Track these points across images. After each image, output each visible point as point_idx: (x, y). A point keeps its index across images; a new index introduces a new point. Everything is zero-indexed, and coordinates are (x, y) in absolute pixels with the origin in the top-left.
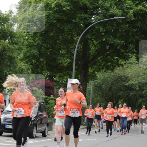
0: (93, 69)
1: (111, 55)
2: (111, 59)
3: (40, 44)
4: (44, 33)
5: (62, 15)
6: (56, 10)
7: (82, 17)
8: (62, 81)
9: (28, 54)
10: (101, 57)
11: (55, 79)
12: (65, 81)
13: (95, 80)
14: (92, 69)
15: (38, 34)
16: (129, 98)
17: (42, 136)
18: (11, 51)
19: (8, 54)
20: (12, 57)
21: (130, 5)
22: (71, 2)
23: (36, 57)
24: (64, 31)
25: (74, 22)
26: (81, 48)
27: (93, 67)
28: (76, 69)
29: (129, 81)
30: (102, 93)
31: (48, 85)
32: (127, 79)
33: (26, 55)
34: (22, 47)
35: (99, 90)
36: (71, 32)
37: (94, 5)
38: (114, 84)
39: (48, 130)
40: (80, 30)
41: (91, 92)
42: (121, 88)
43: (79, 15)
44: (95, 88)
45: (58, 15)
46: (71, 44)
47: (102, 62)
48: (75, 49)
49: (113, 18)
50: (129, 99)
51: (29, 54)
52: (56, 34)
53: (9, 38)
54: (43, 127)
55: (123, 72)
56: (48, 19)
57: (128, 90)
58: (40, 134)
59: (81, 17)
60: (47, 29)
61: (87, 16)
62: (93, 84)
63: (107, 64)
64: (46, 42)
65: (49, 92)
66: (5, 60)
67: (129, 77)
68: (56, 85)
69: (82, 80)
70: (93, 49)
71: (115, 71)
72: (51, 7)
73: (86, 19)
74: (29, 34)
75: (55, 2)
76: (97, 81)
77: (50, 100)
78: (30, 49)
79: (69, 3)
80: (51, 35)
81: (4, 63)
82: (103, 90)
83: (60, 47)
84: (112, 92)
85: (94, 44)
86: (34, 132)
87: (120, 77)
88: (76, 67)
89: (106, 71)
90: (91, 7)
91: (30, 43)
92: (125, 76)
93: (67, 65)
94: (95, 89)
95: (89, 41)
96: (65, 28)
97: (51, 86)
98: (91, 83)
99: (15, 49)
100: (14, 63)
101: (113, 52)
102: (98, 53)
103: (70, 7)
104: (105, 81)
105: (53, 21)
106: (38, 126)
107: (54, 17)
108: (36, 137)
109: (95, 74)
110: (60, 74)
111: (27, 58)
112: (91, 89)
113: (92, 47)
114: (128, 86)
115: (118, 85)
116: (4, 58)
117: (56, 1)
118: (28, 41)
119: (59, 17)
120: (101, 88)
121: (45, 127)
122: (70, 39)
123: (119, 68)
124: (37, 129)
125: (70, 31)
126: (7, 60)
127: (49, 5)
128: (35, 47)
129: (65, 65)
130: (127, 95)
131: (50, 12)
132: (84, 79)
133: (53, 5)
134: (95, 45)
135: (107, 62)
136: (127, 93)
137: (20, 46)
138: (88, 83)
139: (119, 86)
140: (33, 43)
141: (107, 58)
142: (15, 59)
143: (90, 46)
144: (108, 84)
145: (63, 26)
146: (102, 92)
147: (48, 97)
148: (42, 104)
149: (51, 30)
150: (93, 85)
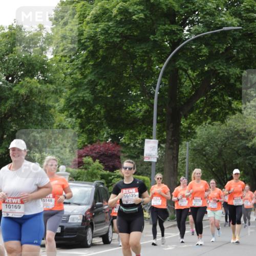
0: (188, 121)
1: (220, 94)
2: (220, 102)
3: (93, 82)
4: (100, 62)
5: (131, 27)
6: (119, 19)
7: (167, 31)
8: (134, 145)
9: (74, 100)
10: (202, 98)
11: (122, 140)
12: (139, 144)
13: (192, 139)
14: (186, 120)
15: (90, 63)
16: (254, 168)
17: (102, 243)
18: (42, 96)
19: (38, 102)
20: (45, 106)
21: (251, 6)
22: (147, 5)
23: (88, 103)
24: (136, 55)
25: (152, 39)
26: (167, 83)
27: (189, 117)
28: (158, 122)
29: (253, 138)
30: (207, 161)
31: (110, 152)
32: (249, 135)
33: (70, 101)
34: (62, 88)
35: (200, 157)
36: (148, 56)
37: (187, 7)
38: (227, 144)
39: (113, 232)
40: (163, 54)
41: (186, 160)
42: (240, 151)
43: (161, 26)
44: (193, 152)
45: (124, 28)
46: (148, 77)
47: (204, 108)
48: (155, 87)
49: (222, 30)
50: (253, 170)
51: (76, 99)
52: (121, 62)
53: (39, 73)
54: (105, 228)
55: (242, 123)
56: (107, 35)
57: (252, 154)
58: (99, 240)
59: (165, 30)
60: (104, 54)
61: (174, 28)
62: (190, 145)
63: (214, 111)
64: (104, 77)
65: (113, 164)
66: (33, 113)
67: (253, 132)
68: (123, 150)
69: (170, 141)
70: (187, 86)
71: (229, 122)
72: (111, 16)
73: (173, 32)
74: (73, 63)
75: (118, 6)
76: (196, 140)
77: (116, 179)
78: (76, 90)
79: (142, 7)
80: (112, 65)
81: (31, 117)
82: (207, 156)
83: (128, 85)
84: (223, 159)
85: (189, 76)
86: (88, 237)
87: (237, 132)
88: (159, 118)
89: (212, 123)
90: (182, 12)
91: (76, 79)
92: (245, 131)
93: (143, 116)
94: (194, 156)
95: (181, 71)
96: (138, 51)
97: (116, 153)
98: (186, 145)
99: (50, 92)
100: (49, 117)
101: (223, 89)
102: (197, 91)
103: (145, 13)
104: (210, 140)
105: (115, 40)
106: (94, 225)
107: (117, 32)
108: (93, 245)
109: (193, 129)
110: (132, 131)
111: (71, 107)
112: (187, 155)
113: (185, 81)
114: (252, 147)
115: (233, 146)
116: (31, 108)
117: (120, 4)
118: (72, 76)
119: (126, 31)
120: (204, 153)
121: (107, 227)
122: (146, 69)
123: (234, 117)
124: (94, 231)
125: (145, 56)
126: (36, 112)
127: (107, 11)
128: (86, 87)
129: (140, 115)
130: (249, 163)
131: (110, 23)
132: (173, 139)
133: (115, 11)
134: (190, 79)
135: (212, 107)
136: (250, 159)
137: (59, 87)
138: (180, 146)
139: (235, 147)
140: (81, 79)
141: (213, 100)
142: (50, 110)
143: (183, 80)
144: (217, 146)
145: (133, 47)
146: (205, 161)
147: (111, 173)
148: (101, 187)
149: (112, 56)
150: (189, 149)
